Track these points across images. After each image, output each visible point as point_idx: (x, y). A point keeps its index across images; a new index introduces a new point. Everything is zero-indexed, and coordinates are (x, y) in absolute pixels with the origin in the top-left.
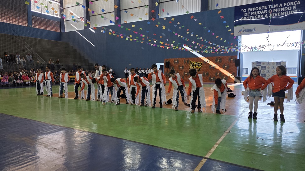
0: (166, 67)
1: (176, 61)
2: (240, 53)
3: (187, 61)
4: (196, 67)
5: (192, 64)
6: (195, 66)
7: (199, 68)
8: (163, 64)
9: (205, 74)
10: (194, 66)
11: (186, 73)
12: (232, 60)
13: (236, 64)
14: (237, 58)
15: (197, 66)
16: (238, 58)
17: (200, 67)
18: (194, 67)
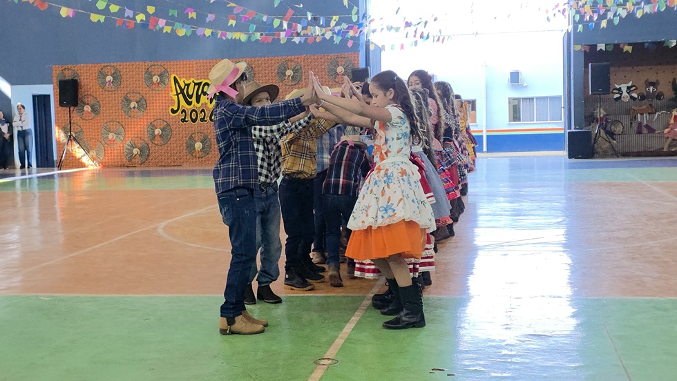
0: (61, 104)
1: (109, 78)
2: (368, 44)
3: (161, 76)
5: (182, 90)
6: (194, 99)
7: (210, 106)
8: (49, 90)
10: (191, 97)
11: (157, 131)
12: (340, 69)
14: (358, 64)
15: (204, 99)
16: (362, 65)
18: (189, 103)
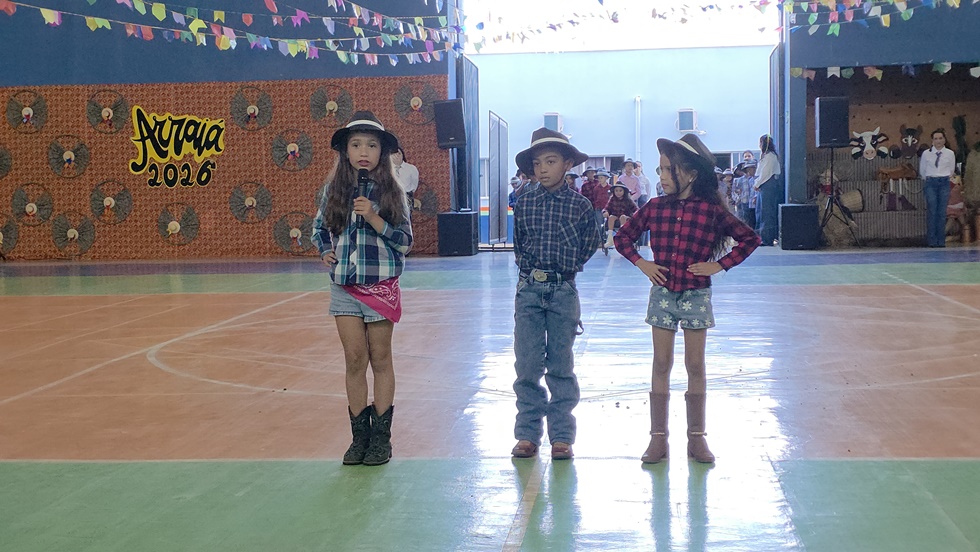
1: (27, 111)
3: (115, 109)
4: (178, 151)
5: (151, 132)
6: (171, 148)
7: (199, 160)
9: (249, 201)
10: (166, 143)
11: (109, 201)
12: (416, 102)
13: (438, 129)
14: (445, 92)
15: (188, 147)
16: (451, 95)
17: (206, 153)
18: (163, 154)
